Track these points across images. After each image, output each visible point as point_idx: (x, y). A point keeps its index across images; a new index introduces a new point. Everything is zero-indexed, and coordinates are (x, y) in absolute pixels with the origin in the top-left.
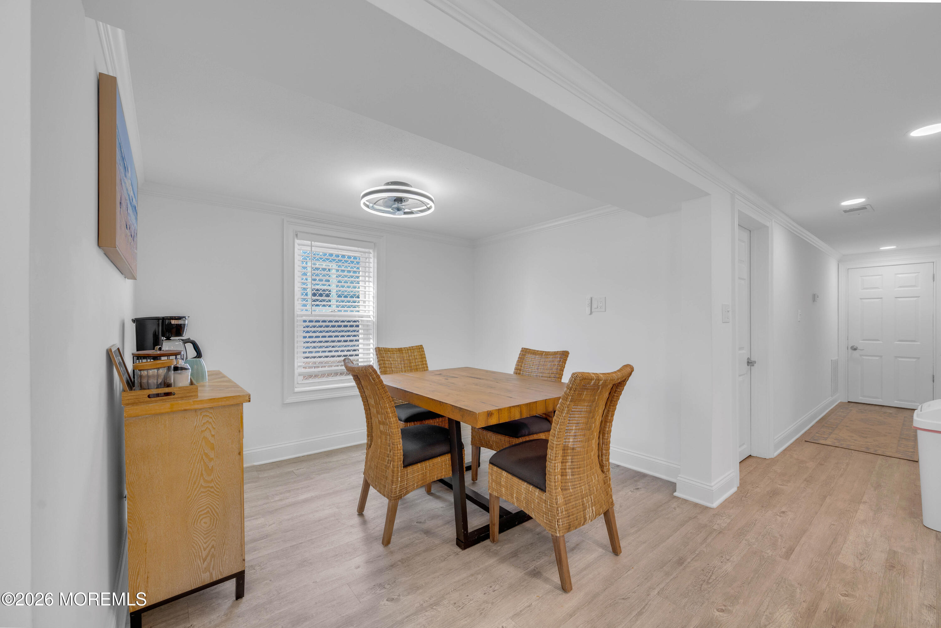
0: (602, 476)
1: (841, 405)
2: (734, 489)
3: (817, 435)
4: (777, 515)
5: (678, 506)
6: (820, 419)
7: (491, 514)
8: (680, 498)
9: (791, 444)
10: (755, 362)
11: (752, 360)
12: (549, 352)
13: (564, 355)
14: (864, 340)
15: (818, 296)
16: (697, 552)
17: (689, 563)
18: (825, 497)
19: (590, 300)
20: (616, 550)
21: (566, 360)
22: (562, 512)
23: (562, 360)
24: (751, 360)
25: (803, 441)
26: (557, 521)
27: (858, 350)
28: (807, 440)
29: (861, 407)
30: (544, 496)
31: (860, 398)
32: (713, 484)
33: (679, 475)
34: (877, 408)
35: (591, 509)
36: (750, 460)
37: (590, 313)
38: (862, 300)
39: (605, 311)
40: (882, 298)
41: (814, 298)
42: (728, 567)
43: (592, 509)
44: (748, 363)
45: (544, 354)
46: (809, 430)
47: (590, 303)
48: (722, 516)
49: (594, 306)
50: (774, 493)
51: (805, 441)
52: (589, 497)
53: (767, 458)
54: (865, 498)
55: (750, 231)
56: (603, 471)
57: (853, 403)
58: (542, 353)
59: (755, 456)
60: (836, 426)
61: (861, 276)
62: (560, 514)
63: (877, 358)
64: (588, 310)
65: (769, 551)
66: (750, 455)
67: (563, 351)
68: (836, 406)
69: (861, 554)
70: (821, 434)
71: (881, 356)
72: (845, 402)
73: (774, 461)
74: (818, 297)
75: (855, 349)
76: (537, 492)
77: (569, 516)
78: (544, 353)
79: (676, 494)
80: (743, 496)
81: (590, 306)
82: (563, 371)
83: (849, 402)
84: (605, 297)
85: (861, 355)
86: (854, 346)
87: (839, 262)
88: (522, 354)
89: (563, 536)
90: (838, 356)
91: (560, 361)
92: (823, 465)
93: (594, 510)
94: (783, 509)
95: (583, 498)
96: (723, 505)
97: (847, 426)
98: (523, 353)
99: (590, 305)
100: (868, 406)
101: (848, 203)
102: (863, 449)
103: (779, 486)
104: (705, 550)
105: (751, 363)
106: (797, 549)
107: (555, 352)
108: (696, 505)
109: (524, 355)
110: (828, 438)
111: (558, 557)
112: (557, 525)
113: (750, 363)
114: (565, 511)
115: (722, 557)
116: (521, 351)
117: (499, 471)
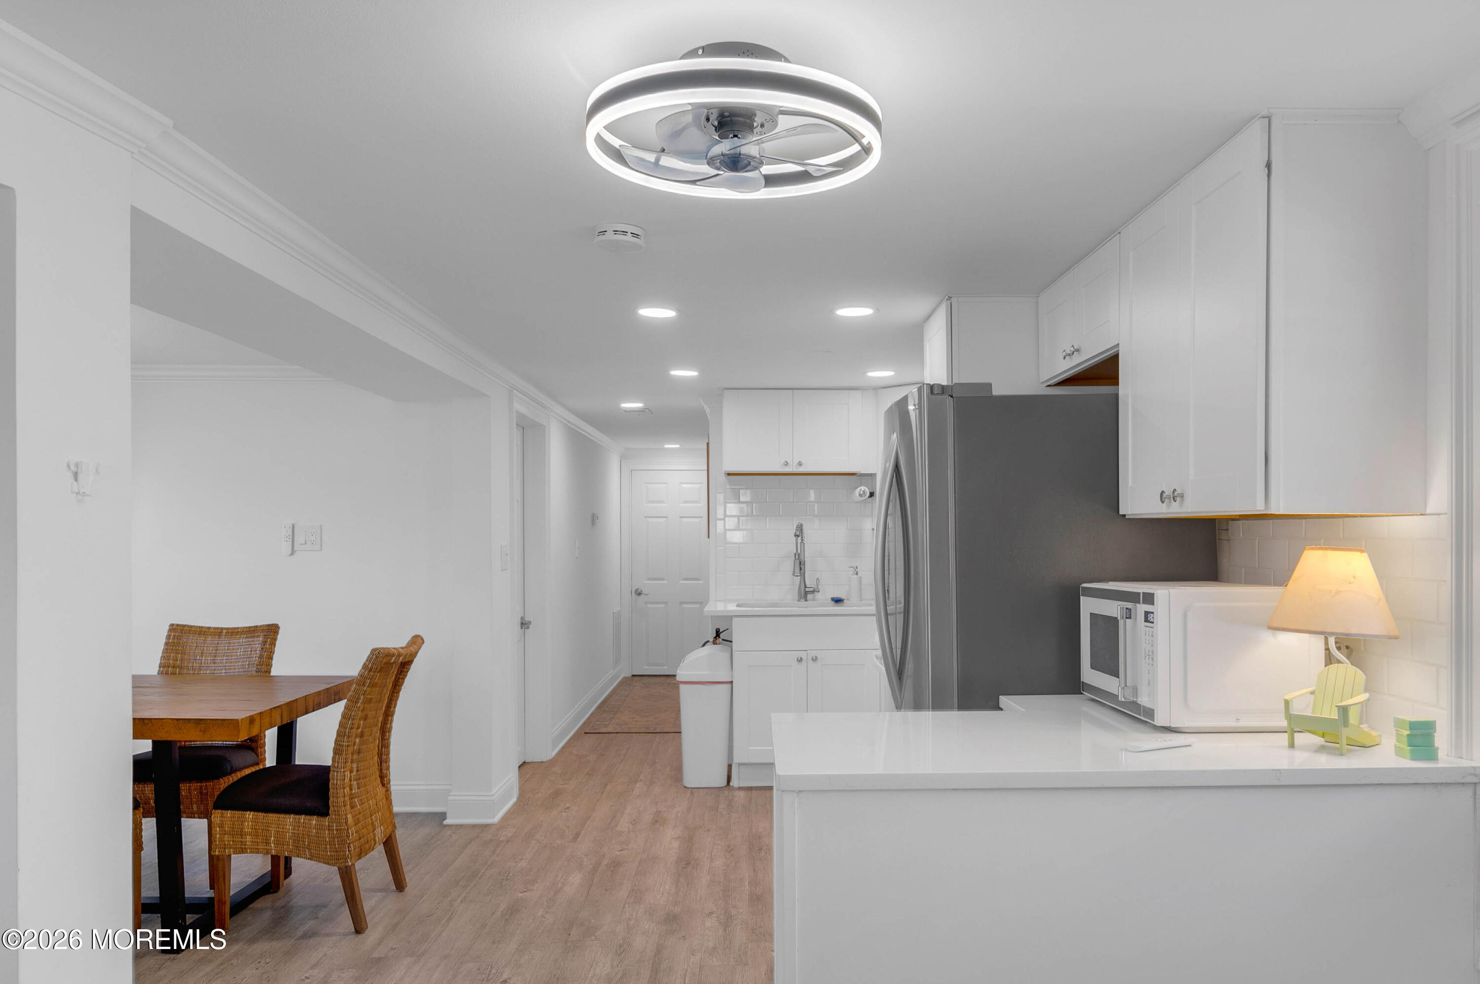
0: (384, 790)
1: (625, 682)
2: (514, 800)
3: (598, 723)
4: (562, 812)
5: (454, 833)
6: (601, 703)
7: (218, 889)
8: (452, 825)
9: (569, 740)
10: (530, 623)
11: (526, 619)
12: (235, 628)
13: (271, 632)
14: (649, 579)
15: (597, 517)
16: (489, 863)
17: (484, 873)
18: (606, 785)
19: (291, 529)
20: (400, 885)
21: (275, 640)
22: (353, 834)
23: (269, 640)
24: (525, 621)
25: (583, 733)
26: (348, 847)
27: (642, 595)
28: (586, 731)
29: (645, 680)
30: (326, 821)
31: (646, 667)
32: (493, 792)
33: (451, 794)
34: (662, 679)
35: (379, 828)
36: (526, 766)
37: (290, 552)
38: (647, 519)
39: (321, 550)
40: (667, 517)
41: (594, 519)
42: (523, 864)
43: (381, 829)
44: (522, 623)
45: (224, 634)
46: (588, 719)
47: (291, 534)
48: (506, 828)
49: (299, 539)
50: (557, 793)
51: (585, 733)
52: (377, 814)
53: (544, 761)
54: (642, 777)
55: (523, 428)
56: (383, 785)
57: (637, 677)
58: (219, 631)
59: (530, 761)
60: (617, 709)
61: (646, 483)
62: (351, 837)
63: (662, 606)
64: (286, 547)
65: (558, 841)
66: (524, 762)
67: (269, 625)
68: (619, 682)
69: (634, 820)
70: (602, 721)
71: (666, 603)
72: (629, 677)
73: (552, 762)
74: (597, 519)
75: (640, 594)
76: (314, 820)
77: (360, 839)
78: (225, 631)
79: (446, 822)
80: (524, 805)
81: (291, 540)
82: (271, 658)
83: (633, 676)
84: (321, 526)
85: (646, 603)
86: (639, 589)
87: (623, 457)
88: (174, 636)
89: (353, 865)
90: (621, 607)
91: (266, 642)
92: (604, 755)
93: (383, 830)
94: (568, 805)
95: (371, 816)
96: (505, 818)
97: (629, 707)
98: (176, 634)
99: (291, 537)
100: (654, 679)
101: (627, 405)
102: (644, 730)
103: (561, 786)
104: (497, 859)
105: (526, 624)
106: (583, 833)
107: (249, 627)
108: (474, 826)
109: (179, 638)
110: (609, 724)
111: (349, 894)
112: (347, 852)
113: (524, 624)
114: (356, 833)
115: (515, 859)
116: (170, 630)
117: (238, 813)
